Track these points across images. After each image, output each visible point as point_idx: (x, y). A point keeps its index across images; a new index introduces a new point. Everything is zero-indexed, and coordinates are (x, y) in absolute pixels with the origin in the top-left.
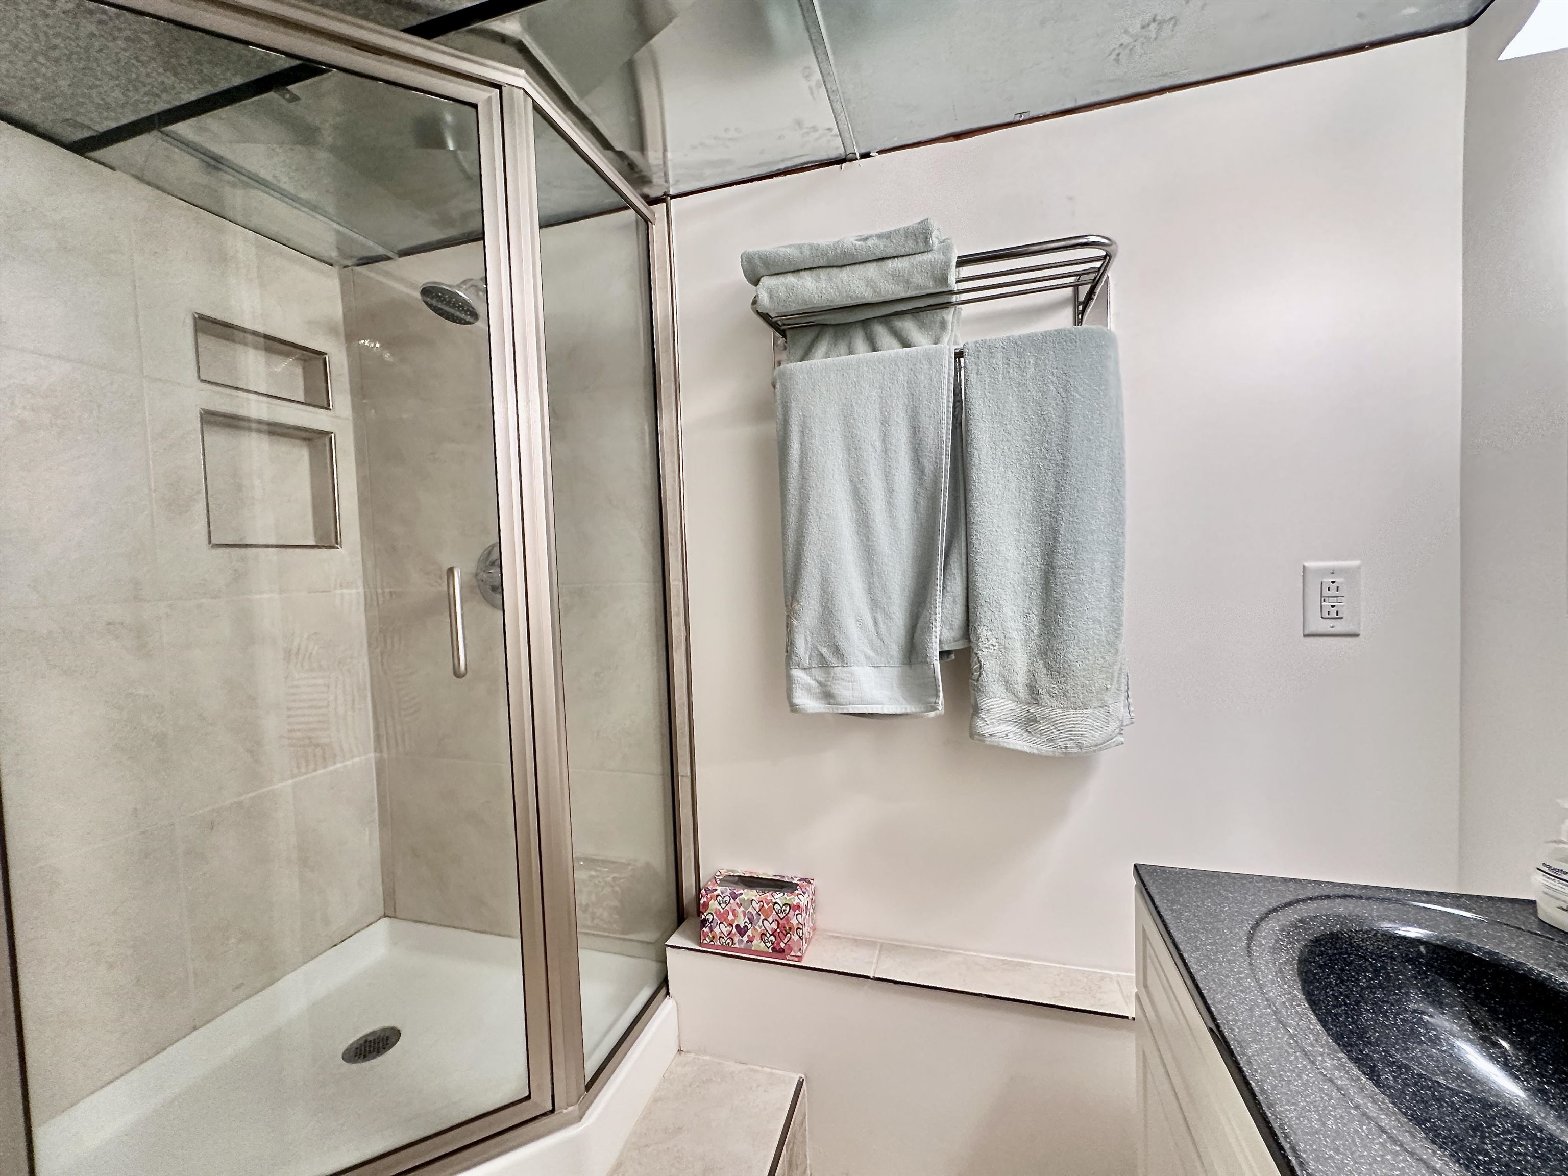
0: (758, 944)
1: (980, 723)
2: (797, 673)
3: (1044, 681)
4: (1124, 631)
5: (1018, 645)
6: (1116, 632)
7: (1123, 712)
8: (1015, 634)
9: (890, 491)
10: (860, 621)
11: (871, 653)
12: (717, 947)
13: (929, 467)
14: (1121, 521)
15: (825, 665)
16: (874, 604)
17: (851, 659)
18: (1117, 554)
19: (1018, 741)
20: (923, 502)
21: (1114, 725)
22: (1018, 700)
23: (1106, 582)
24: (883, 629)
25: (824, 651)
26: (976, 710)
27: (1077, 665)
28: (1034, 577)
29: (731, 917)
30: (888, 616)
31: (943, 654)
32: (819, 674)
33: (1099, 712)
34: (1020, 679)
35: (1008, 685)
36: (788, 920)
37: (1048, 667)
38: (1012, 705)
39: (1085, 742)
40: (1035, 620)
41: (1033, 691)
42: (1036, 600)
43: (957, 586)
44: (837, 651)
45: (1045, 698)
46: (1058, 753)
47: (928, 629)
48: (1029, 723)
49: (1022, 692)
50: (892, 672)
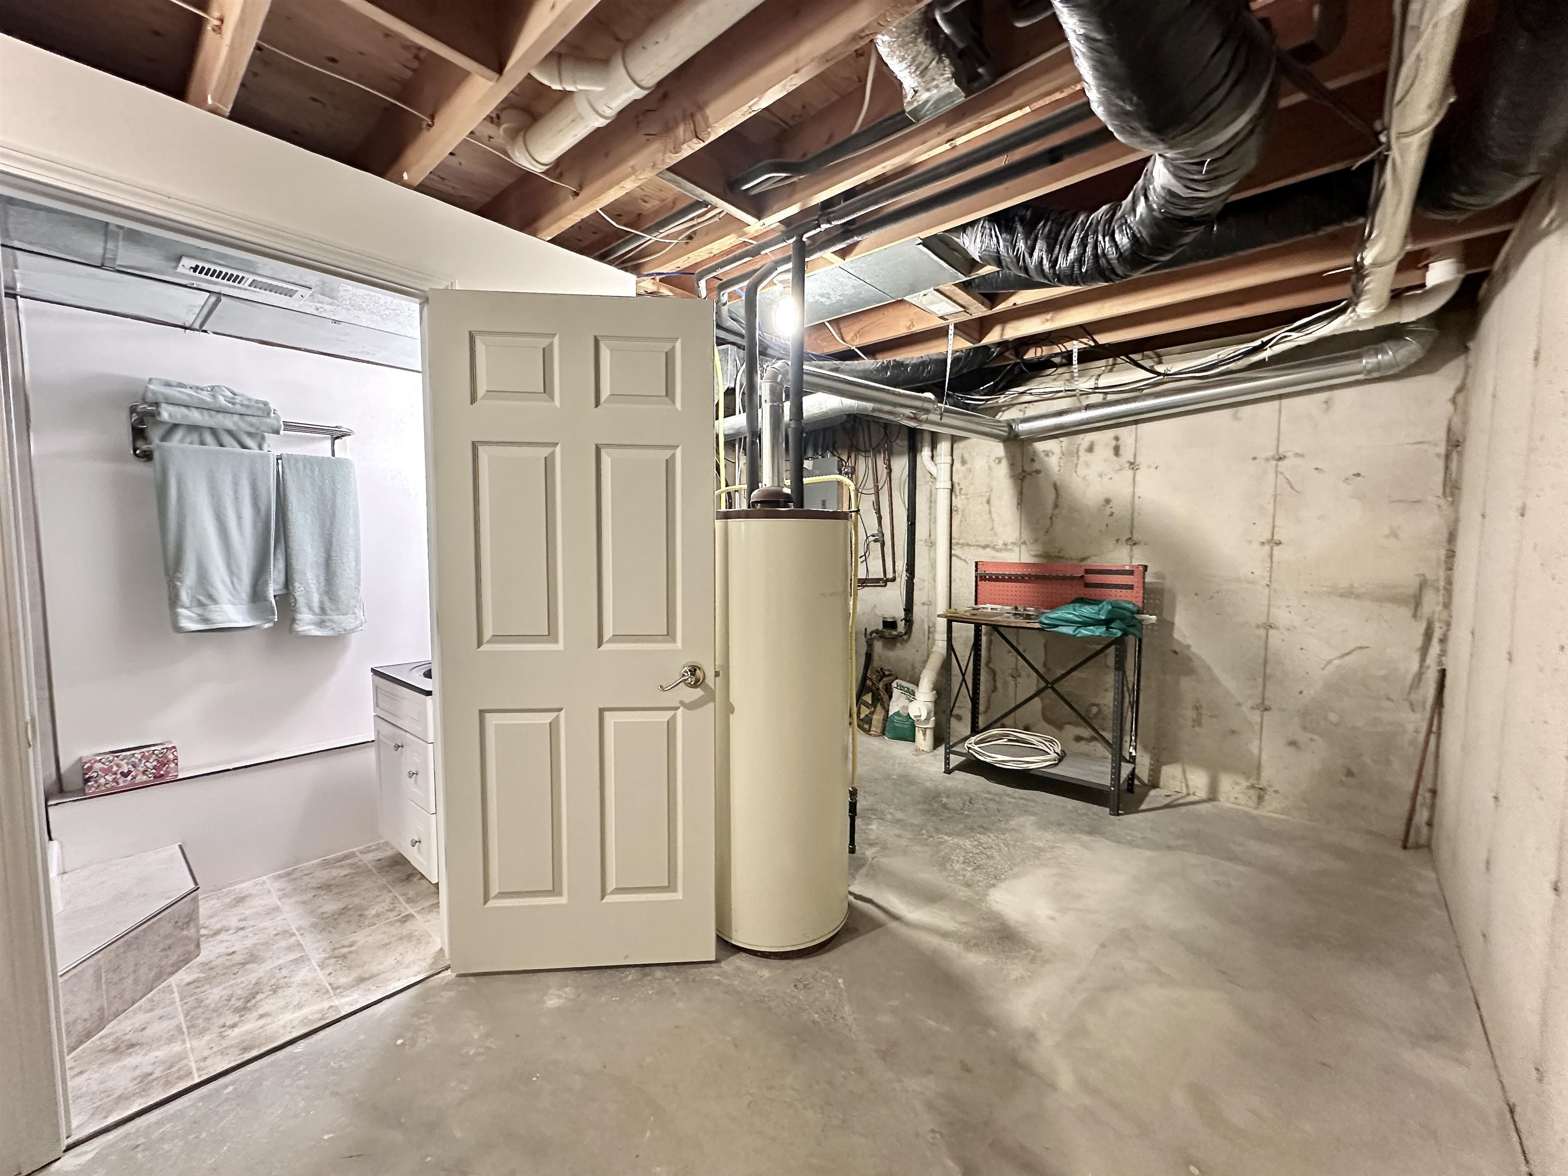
0: (141, 778)
1: (296, 626)
2: (181, 611)
3: (327, 604)
4: (362, 583)
5: (314, 590)
6: (359, 583)
7: (362, 617)
8: (312, 586)
9: (239, 517)
10: (223, 582)
11: (231, 598)
12: (103, 791)
13: (263, 508)
14: (359, 539)
15: (201, 605)
16: (231, 573)
17: (220, 601)
18: (357, 553)
19: (316, 632)
20: (260, 525)
21: (359, 622)
22: (314, 614)
23: (354, 563)
24: (237, 586)
25: (202, 598)
26: (293, 620)
27: (343, 597)
28: (321, 560)
29: (115, 769)
30: (240, 579)
31: (275, 596)
32: (199, 611)
33: (353, 616)
34: (316, 605)
35: (310, 608)
36: (166, 757)
37: (330, 599)
38: (312, 617)
39: (347, 628)
40: (322, 579)
41: (323, 610)
42: (322, 571)
43: (281, 565)
44: (210, 597)
45: (329, 612)
46: (336, 634)
47: (266, 583)
48: (321, 624)
49: (317, 610)
50: (244, 607)
